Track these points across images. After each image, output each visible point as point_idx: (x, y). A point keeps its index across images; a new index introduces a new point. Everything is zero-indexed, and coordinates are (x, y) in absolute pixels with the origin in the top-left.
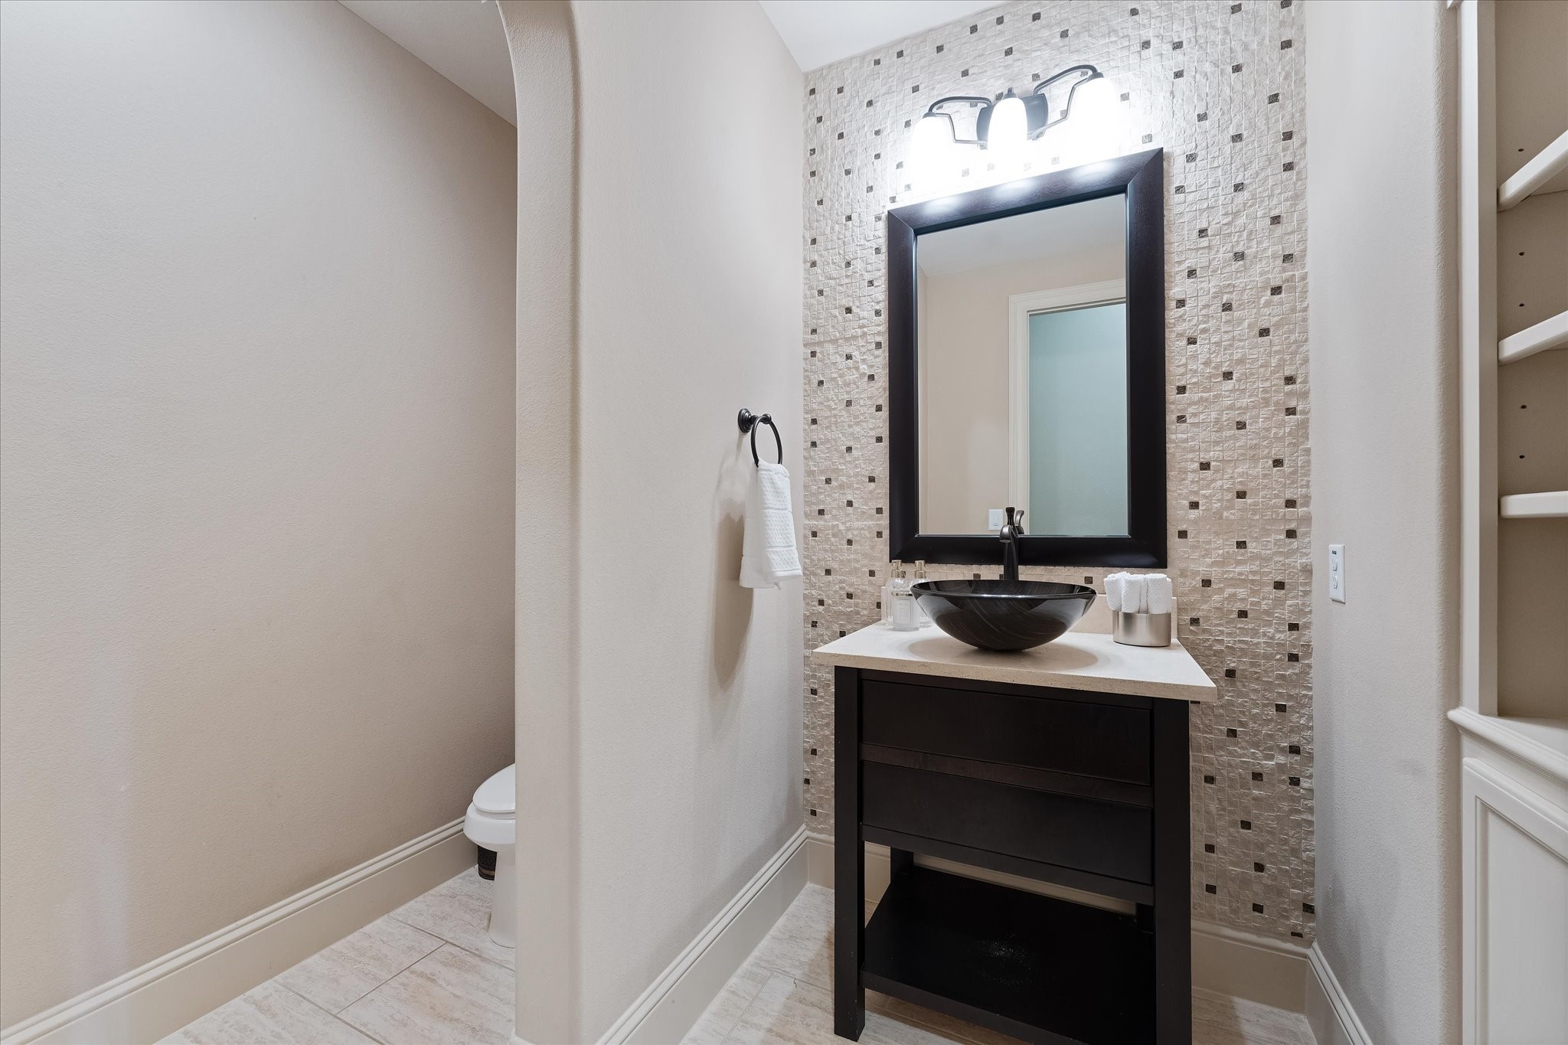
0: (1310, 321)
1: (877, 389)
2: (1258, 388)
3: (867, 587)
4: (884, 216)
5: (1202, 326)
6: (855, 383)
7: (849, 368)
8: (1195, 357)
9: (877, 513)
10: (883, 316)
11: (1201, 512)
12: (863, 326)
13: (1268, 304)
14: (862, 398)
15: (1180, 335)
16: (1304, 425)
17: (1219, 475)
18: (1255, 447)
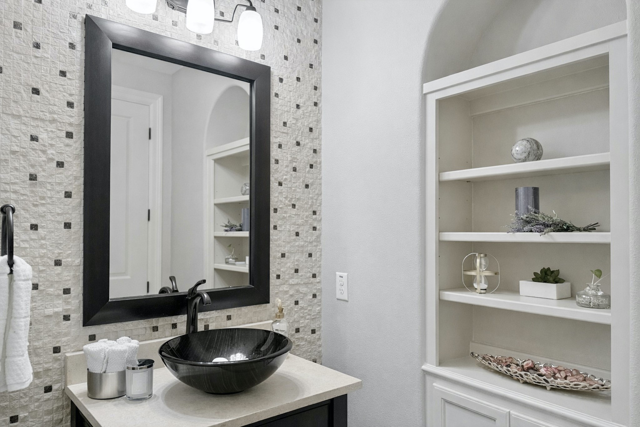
0: (323, 185)
1: (67, 177)
2: (304, 215)
3: (51, 364)
4: (81, 16)
5: (285, 177)
6: (41, 166)
7: (34, 149)
8: (281, 193)
9: (64, 293)
10: (75, 109)
11: (281, 280)
12: (54, 113)
13: (309, 172)
14: (49, 183)
15: (276, 179)
16: (319, 237)
17: (289, 260)
18: (302, 246)
